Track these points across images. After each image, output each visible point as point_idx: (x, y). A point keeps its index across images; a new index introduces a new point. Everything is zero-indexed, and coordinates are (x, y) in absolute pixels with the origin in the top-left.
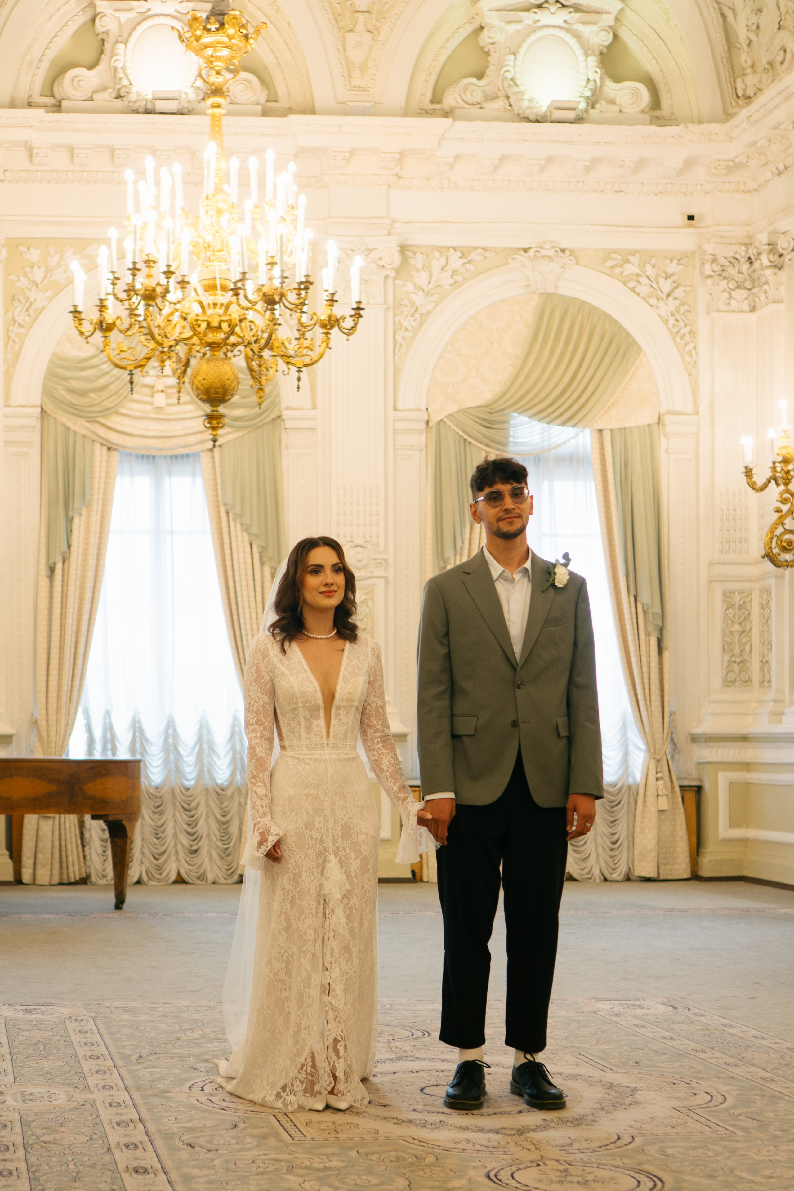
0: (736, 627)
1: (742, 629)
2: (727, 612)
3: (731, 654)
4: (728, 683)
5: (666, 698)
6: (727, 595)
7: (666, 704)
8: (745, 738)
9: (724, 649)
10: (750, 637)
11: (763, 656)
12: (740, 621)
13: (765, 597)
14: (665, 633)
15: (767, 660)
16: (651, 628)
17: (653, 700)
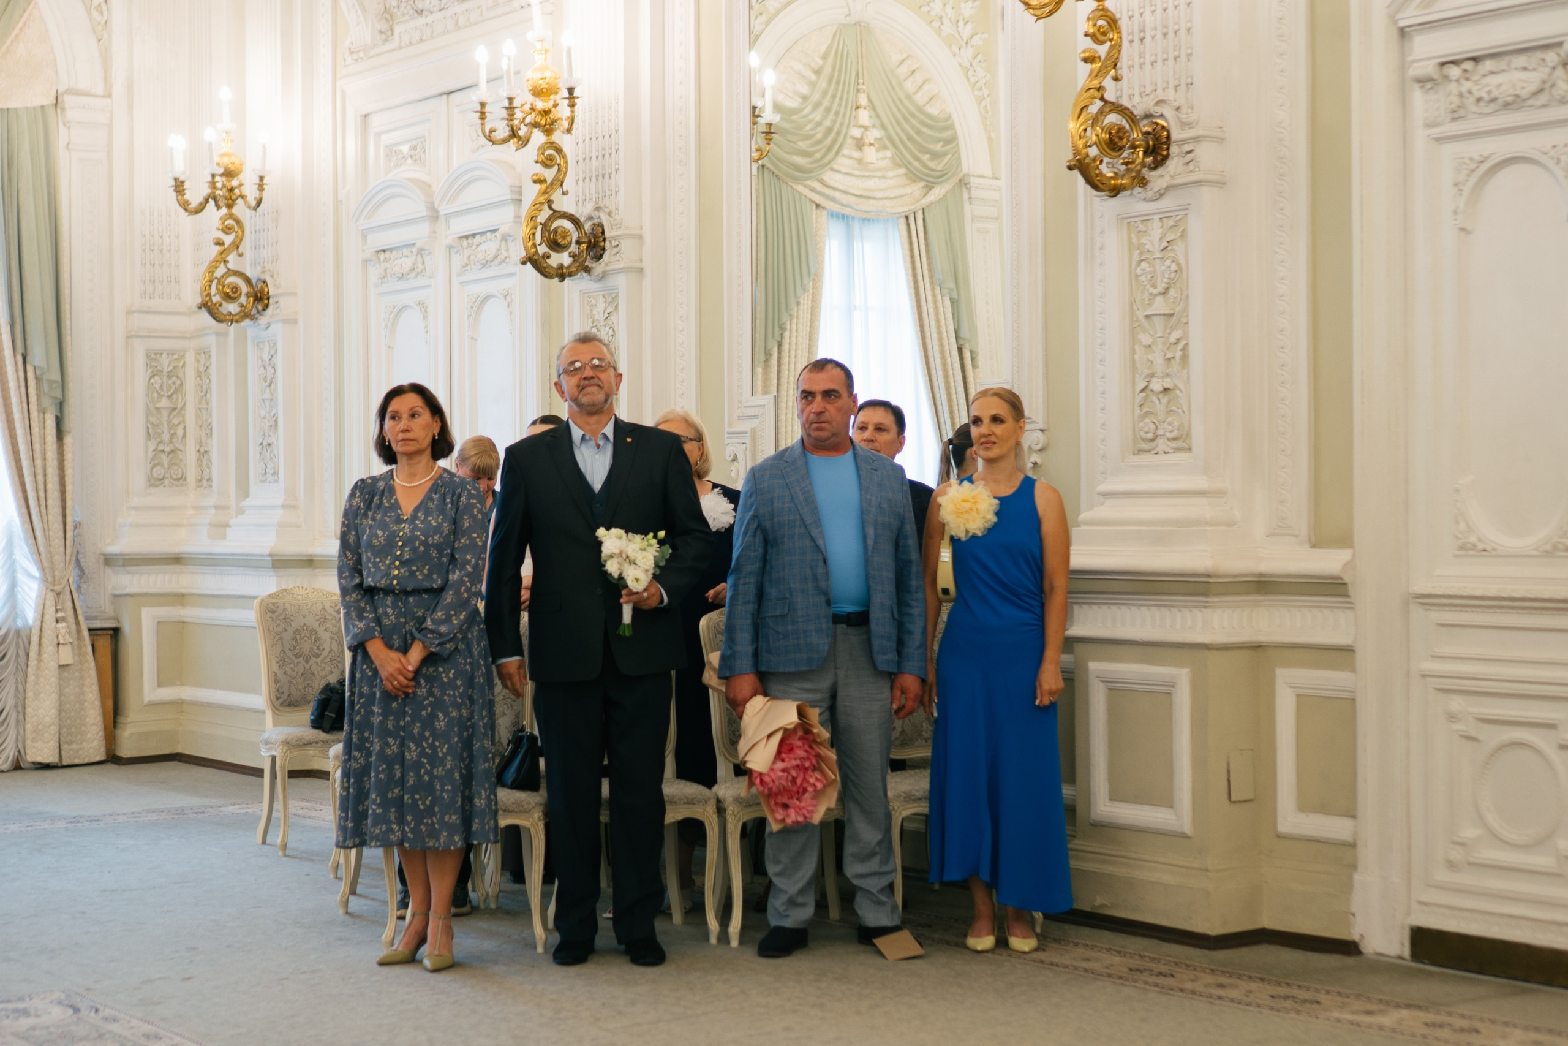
0: (164, 403)
1: (174, 406)
2: (152, 381)
3: (158, 440)
4: (154, 482)
5: (69, 503)
6: (152, 357)
7: (68, 512)
8: (177, 560)
9: (149, 433)
10: (184, 416)
11: (201, 444)
12: (170, 393)
13: (202, 361)
14: (66, 409)
15: (206, 449)
16: (46, 402)
17: (50, 507)
